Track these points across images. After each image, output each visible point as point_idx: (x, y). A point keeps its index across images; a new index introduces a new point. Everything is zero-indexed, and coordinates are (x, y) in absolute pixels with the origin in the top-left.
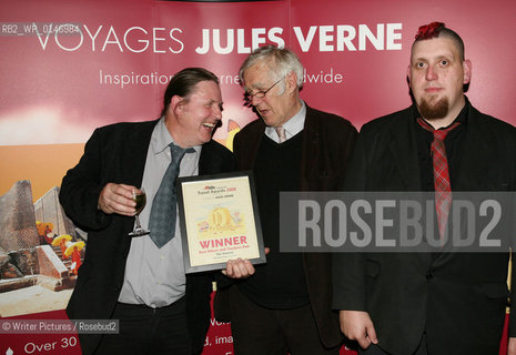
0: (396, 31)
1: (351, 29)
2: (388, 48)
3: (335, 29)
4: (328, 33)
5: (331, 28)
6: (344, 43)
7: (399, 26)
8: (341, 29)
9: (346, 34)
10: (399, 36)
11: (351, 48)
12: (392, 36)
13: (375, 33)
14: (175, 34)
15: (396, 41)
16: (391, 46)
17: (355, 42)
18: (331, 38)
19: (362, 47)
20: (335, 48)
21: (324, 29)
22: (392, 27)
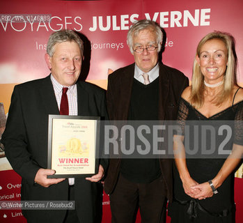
0: (207, 14)
1: (179, 13)
2: (201, 25)
3: (170, 14)
4: (165, 17)
5: (167, 13)
6: (175, 22)
7: (208, 10)
8: (173, 13)
9: (176, 17)
10: (208, 17)
11: (179, 25)
12: (204, 17)
13: (193, 15)
14: (77, 20)
15: (206, 20)
16: (203, 23)
17: (181, 21)
18: (167, 20)
19: (185, 24)
20: (169, 25)
21: (163, 14)
22: (204, 11)
